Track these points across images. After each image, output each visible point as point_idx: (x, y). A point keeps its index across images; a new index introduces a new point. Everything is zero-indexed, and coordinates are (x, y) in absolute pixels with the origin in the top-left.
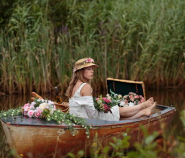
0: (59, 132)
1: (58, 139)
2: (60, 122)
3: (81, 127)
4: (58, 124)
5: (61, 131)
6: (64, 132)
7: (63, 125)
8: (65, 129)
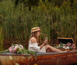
0: (22, 57)
1: (22, 61)
2: (22, 53)
3: (33, 55)
4: (22, 54)
5: (23, 57)
6: (24, 58)
7: (24, 54)
8: (25, 56)
